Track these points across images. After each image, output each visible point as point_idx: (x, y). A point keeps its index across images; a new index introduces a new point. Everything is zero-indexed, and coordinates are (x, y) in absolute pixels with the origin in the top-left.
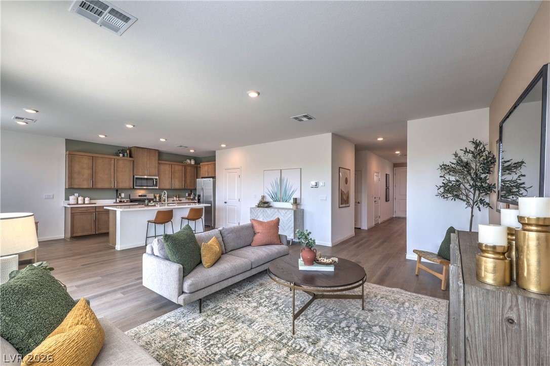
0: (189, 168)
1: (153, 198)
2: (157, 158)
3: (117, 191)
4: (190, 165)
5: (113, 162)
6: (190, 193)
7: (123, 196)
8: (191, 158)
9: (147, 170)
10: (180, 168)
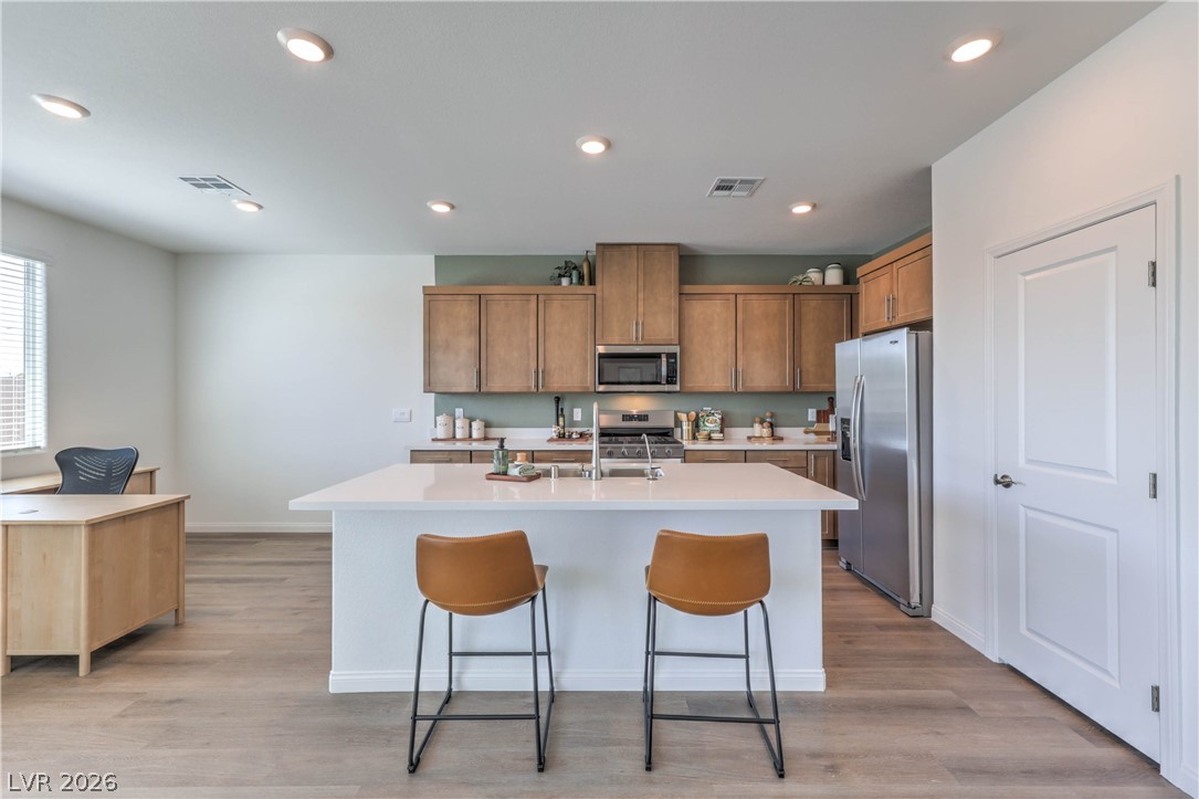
2: (674, 274)
3: (558, 400)
4: (823, 291)
5: (534, 305)
6: (826, 406)
7: (579, 419)
8: (822, 263)
9: (637, 324)
10: (773, 304)
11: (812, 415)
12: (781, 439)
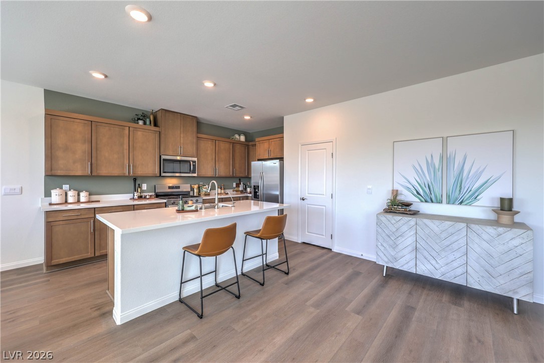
0: (238, 147)
1: (189, 190)
2: (195, 129)
3: (135, 180)
4: (240, 143)
5: (127, 132)
6: (238, 182)
7: (145, 189)
8: (240, 133)
9: (181, 147)
10: (227, 145)
11: (234, 185)
12: (227, 194)
